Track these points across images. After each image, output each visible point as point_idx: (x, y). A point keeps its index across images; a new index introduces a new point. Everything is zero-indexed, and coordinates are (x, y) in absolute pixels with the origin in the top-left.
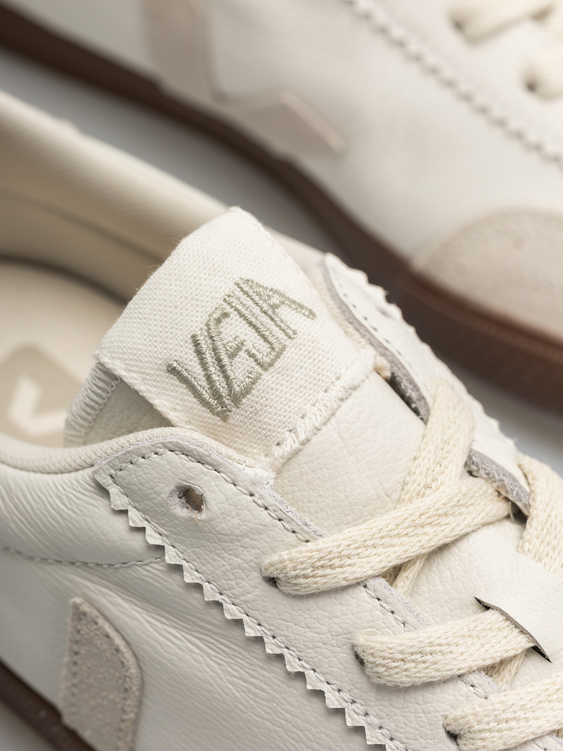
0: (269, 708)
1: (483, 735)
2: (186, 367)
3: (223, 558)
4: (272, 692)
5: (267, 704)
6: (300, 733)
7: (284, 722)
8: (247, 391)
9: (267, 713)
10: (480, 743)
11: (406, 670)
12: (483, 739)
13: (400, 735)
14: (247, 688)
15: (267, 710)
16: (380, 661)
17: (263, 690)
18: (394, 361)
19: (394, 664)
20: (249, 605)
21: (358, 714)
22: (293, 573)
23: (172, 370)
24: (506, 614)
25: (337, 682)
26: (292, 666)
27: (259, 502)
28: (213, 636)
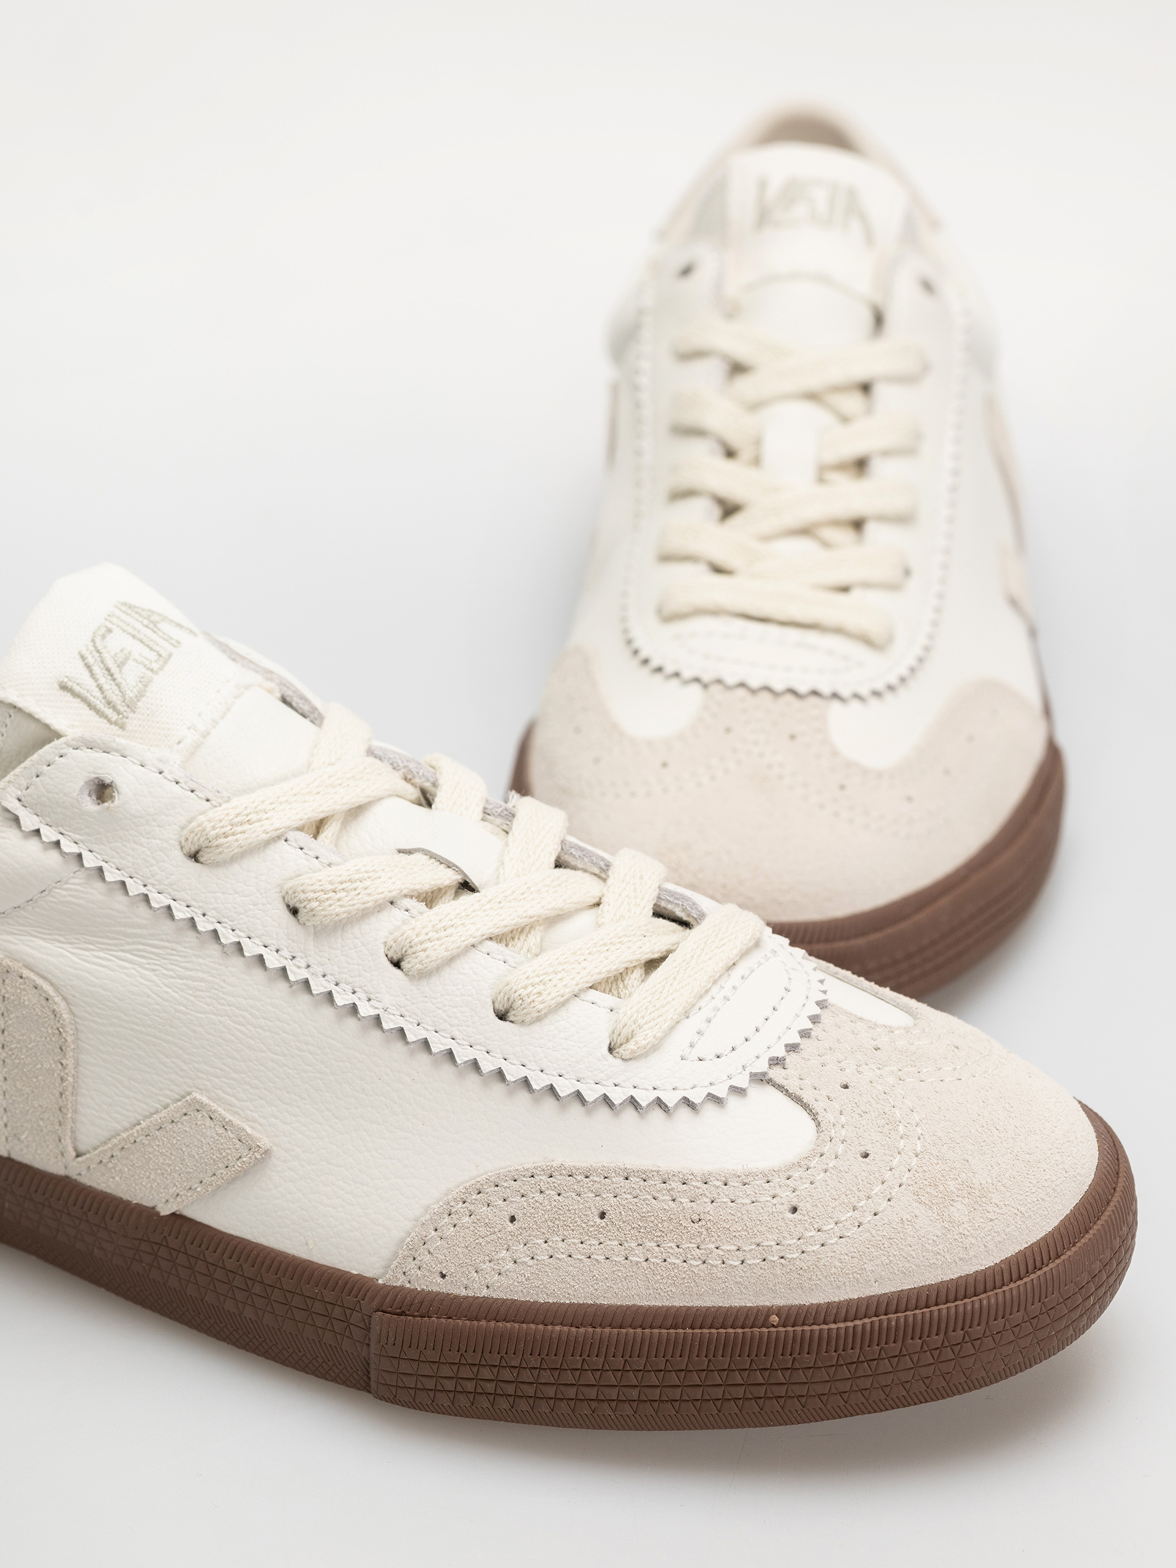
0: (210, 997)
1: (424, 946)
2: (78, 681)
3: (141, 845)
4: (210, 978)
5: (207, 994)
6: (245, 1014)
7: (228, 1008)
8: (140, 695)
9: (208, 1005)
10: (422, 955)
11: (339, 900)
12: (425, 950)
13: (344, 976)
14: (185, 985)
15: (209, 1000)
16: (311, 895)
17: (202, 980)
18: (283, 683)
19: (326, 896)
20: (175, 887)
21: (299, 967)
22: (213, 833)
23: (64, 687)
24: (429, 852)
25: (274, 942)
26: (226, 938)
27: (169, 777)
28: (143, 941)
